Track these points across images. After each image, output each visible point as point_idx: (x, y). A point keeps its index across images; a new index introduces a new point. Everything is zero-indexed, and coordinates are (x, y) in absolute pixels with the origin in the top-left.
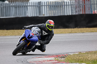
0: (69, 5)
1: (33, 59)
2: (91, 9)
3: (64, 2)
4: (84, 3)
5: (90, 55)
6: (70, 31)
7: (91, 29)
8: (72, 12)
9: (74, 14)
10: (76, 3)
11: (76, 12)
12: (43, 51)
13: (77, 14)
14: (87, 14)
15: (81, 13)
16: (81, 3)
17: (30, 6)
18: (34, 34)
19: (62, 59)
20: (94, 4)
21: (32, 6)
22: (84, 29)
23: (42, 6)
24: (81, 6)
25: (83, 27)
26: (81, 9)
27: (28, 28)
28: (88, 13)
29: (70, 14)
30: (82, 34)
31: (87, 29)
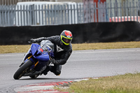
0: (74, 10)
1: (22, 88)
2: (107, 15)
3: (68, 5)
4: (97, 6)
5: (105, 82)
6: (76, 48)
7: (107, 44)
8: (78, 20)
9: (82, 22)
10: (85, 7)
11: (85, 19)
12: (58, 74)
13: (86, 22)
14: (101, 23)
15: (92, 21)
16: (92, 7)
17: (18, 11)
18: (43, 51)
19: (65, 88)
20: (111, 8)
21: (21, 11)
22: (97, 44)
23: (36, 10)
24: (93, 11)
25: (96, 42)
26: (93, 14)
27: (36, 42)
28: (102, 21)
29: (76, 23)
30: (94, 52)
31: (101, 44)
